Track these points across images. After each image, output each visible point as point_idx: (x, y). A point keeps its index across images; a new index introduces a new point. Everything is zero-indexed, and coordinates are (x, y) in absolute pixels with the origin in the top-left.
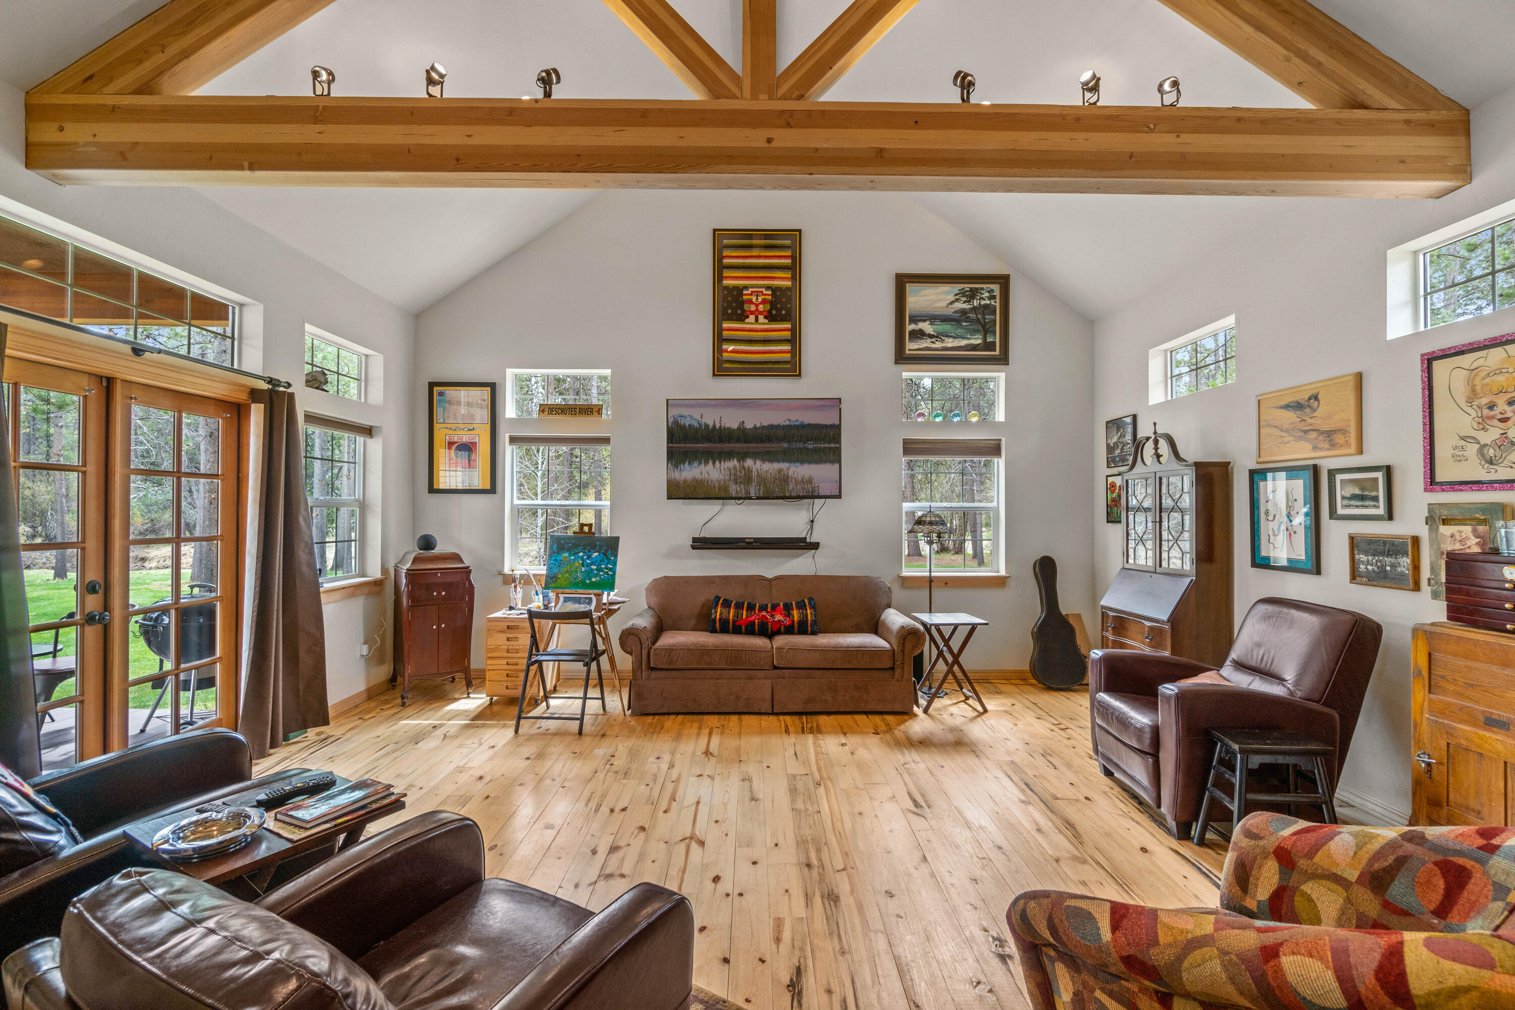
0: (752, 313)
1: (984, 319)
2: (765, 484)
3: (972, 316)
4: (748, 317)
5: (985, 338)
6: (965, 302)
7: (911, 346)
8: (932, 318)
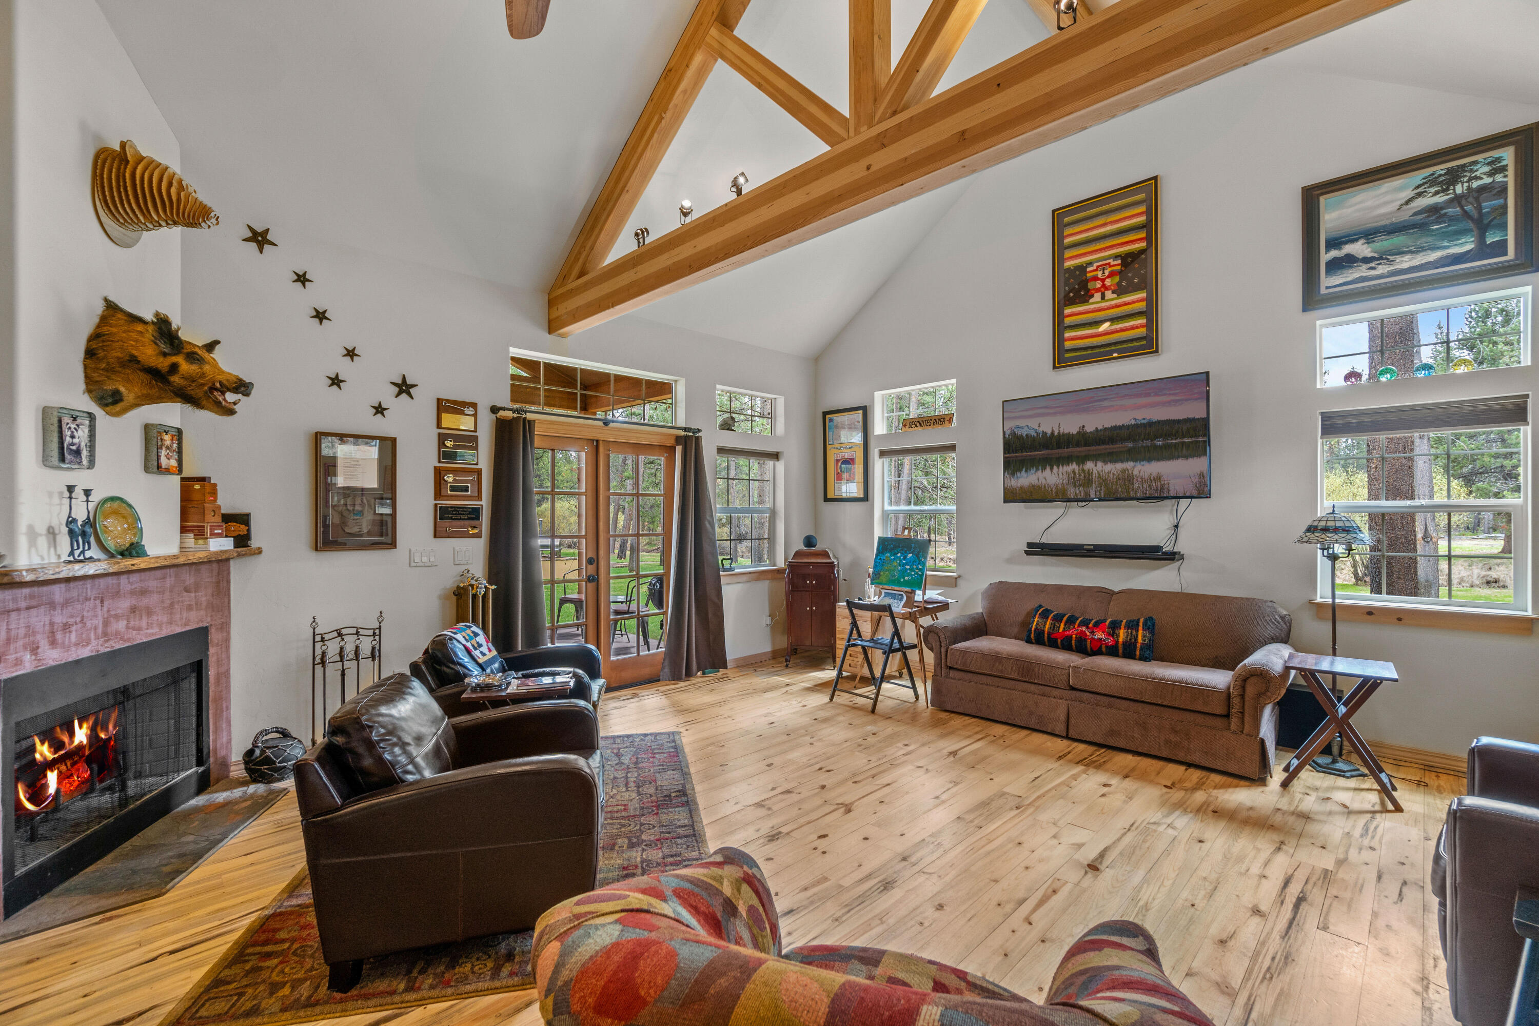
0: (1097, 290)
1: (1479, 208)
2: (1106, 485)
3: (1454, 211)
4: (1092, 296)
5: (1481, 239)
6: (1436, 193)
7: (1328, 282)
8: (1369, 235)
